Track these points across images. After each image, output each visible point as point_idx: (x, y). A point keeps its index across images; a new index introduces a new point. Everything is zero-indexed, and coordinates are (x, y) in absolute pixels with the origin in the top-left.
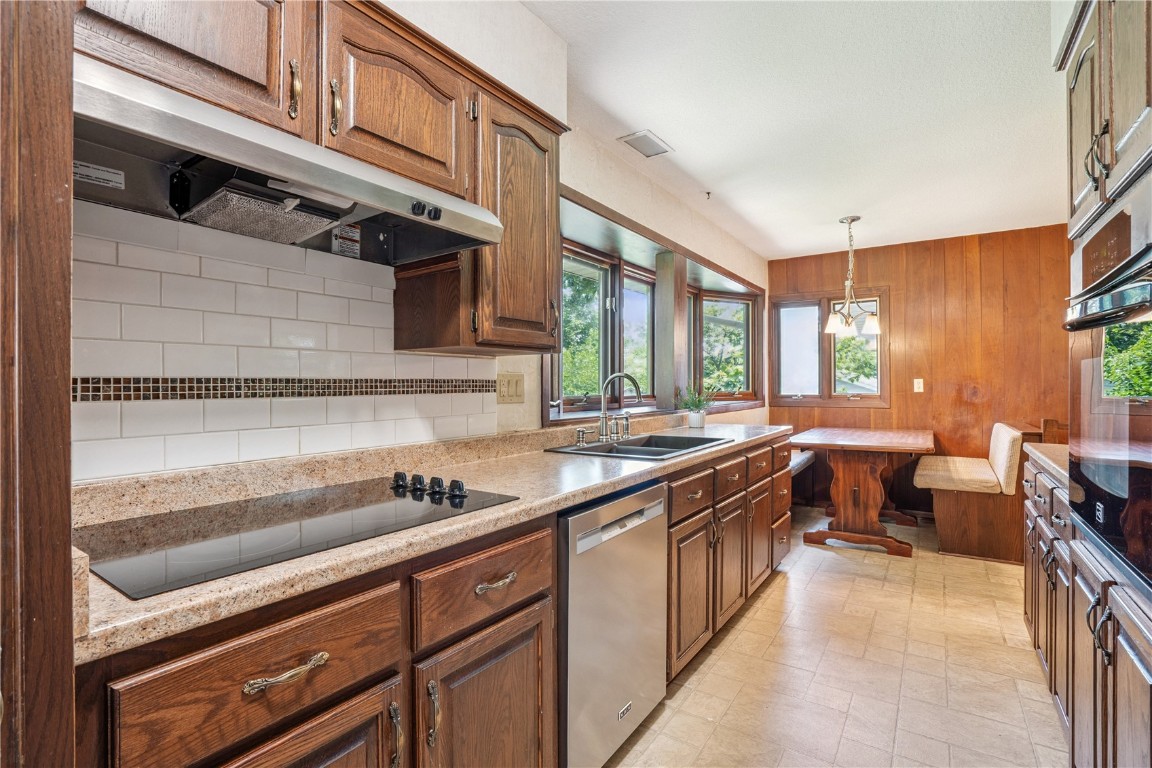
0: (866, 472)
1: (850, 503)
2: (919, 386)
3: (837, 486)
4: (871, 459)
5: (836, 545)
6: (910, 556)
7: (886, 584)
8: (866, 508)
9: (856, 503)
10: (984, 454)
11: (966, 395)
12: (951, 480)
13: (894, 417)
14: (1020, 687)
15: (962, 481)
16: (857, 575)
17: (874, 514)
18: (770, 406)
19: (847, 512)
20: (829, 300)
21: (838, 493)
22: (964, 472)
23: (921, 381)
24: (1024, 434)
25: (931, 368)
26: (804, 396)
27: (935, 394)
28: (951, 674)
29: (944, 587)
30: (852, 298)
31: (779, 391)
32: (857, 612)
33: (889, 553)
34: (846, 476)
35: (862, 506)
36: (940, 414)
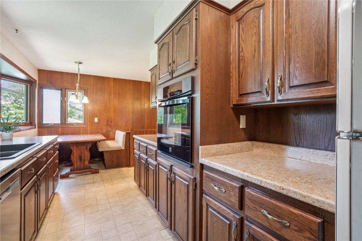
0: (84, 149)
1: (78, 160)
2: (96, 120)
3: (74, 155)
4: (86, 144)
5: (73, 176)
6: (99, 173)
7: (95, 184)
8: (84, 161)
9: (81, 160)
10: (113, 139)
11: (109, 123)
12: (109, 147)
13: (89, 130)
14: (138, 199)
15: (112, 147)
16: (85, 184)
17: (87, 163)
18: (38, 128)
19: (77, 163)
20: (66, 89)
21: (74, 158)
22: (111, 145)
23: (97, 118)
24: (126, 133)
25: (100, 115)
26: (54, 124)
27: (101, 122)
28: (123, 203)
29: (111, 179)
30: (79, 90)
31: (42, 122)
32: (90, 196)
33: (92, 174)
34: (77, 151)
35: (83, 161)
36: (102, 129)
